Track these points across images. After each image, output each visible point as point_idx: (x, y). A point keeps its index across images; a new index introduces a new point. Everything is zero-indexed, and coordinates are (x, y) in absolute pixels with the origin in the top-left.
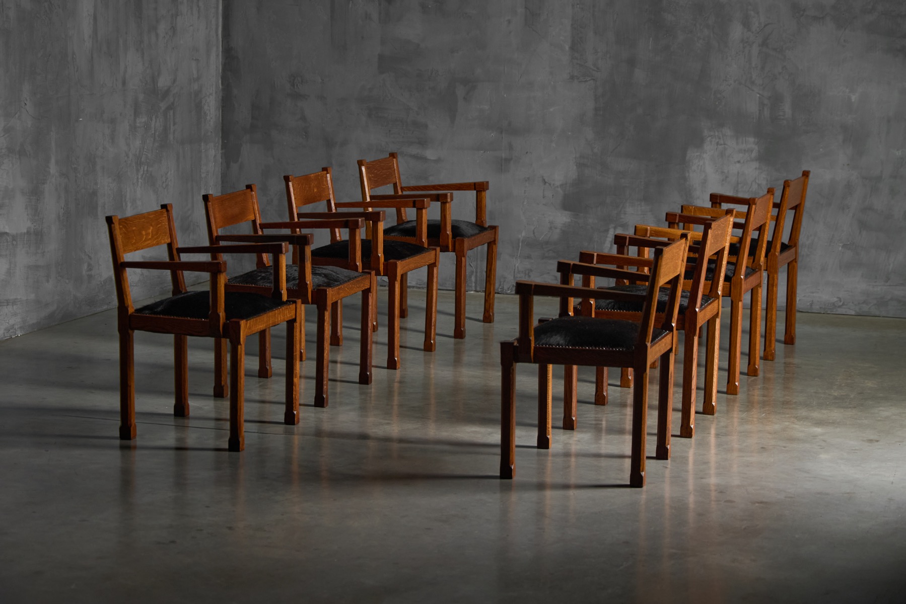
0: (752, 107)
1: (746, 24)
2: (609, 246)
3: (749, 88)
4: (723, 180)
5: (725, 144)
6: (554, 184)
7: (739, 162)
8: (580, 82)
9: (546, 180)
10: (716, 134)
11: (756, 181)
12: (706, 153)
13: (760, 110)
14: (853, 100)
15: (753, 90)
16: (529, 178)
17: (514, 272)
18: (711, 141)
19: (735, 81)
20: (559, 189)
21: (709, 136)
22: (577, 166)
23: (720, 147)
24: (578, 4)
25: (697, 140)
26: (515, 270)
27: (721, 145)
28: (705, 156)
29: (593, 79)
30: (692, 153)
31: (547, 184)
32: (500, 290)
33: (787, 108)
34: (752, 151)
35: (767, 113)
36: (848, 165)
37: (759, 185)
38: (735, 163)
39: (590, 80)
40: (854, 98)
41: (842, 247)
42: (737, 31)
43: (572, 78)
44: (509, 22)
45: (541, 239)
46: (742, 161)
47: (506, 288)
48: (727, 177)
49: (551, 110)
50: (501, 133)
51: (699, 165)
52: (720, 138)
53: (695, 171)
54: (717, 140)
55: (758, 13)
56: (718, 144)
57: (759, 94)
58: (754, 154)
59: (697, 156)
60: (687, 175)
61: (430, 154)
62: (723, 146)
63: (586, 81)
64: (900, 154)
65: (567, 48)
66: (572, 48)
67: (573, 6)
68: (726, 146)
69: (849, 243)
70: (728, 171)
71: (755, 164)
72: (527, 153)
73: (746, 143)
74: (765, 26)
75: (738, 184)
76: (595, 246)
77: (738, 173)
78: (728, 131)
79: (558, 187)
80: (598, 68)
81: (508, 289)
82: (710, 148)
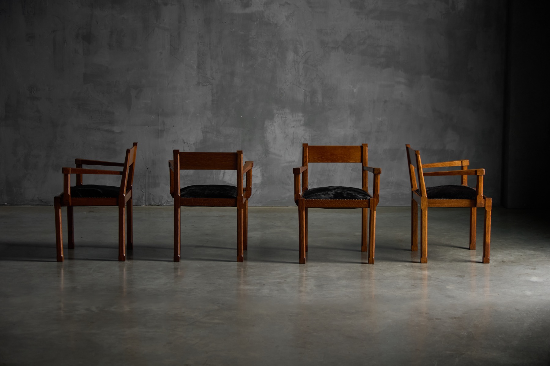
0: (300, 97)
1: (296, 52)
2: (222, 176)
3: (298, 87)
4: (285, 137)
5: (286, 117)
6: (190, 143)
7: (294, 127)
8: (203, 86)
9: (185, 141)
10: (281, 112)
11: (303, 137)
12: (275, 123)
13: (304, 98)
14: (355, 92)
15: (300, 88)
16: (175, 140)
17: (168, 193)
18: (278, 116)
19: (290, 83)
20: (193, 146)
21: (277, 113)
22: (202, 132)
23: (283, 119)
24: (201, 43)
25: (270, 116)
26: (168, 192)
27: (284, 118)
28: (275, 124)
29: (211, 84)
30: (267, 123)
31: (186, 143)
32: (160, 204)
33: (319, 97)
34: (301, 121)
35: (308, 99)
36: (353, 126)
37: (305, 139)
38: (292, 127)
39: (209, 85)
40: (355, 90)
41: (351, 170)
42: (291, 56)
43: (199, 83)
44: (161, 53)
45: (183, 174)
46: (295, 126)
47: (163, 202)
48: (287, 135)
49: (187, 102)
50: (158, 116)
51: (272, 129)
52: (283, 114)
53: (269, 133)
54: (281, 115)
55: (302, 46)
56: (282, 117)
57: (304, 90)
58: (302, 122)
59: (270, 124)
60: (265, 135)
61: (116, 129)
62: (285, 118)
63: (207, 85)
64: (380, 119)
65: (195, 67)
66: (198, 67)
67: (198, 43)
68: (286, 118)
69: (354, 168)
70: (288, 132)
71: (303, 128)
72: (173, 126)
73: (297, 116)
74: (306, 53)
75: (294, 139)
76: (214, 176)
77: (294, 133)
78: (287, 110)
79: (192, 144)
80: (213, 78)
81: (165, 203)
82: (277, 120)
